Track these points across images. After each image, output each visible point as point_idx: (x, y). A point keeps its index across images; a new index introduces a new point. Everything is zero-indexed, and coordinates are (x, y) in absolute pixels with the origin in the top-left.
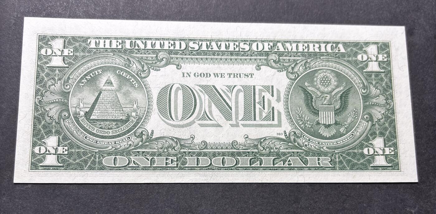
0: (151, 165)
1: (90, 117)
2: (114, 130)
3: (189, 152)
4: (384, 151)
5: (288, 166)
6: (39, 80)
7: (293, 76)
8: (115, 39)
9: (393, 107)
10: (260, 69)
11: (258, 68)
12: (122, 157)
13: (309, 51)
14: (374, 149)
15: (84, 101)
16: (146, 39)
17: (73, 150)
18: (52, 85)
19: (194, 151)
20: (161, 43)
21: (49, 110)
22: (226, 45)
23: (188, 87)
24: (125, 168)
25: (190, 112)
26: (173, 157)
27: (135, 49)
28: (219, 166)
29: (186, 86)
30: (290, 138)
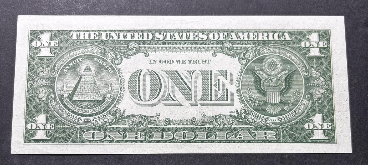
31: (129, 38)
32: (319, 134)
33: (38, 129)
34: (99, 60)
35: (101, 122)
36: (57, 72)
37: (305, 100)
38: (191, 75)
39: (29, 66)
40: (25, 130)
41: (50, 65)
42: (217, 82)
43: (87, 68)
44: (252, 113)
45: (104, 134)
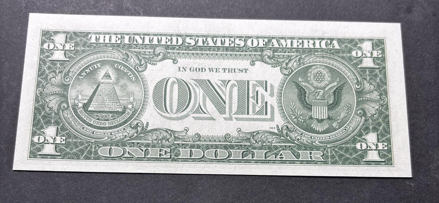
0: (145, 155)
1: (88, 109)
2: (110, 121)
3: (183, 144)
4: (377, 146)
5: (280, 159)
6: (41, 73)
7: (287, 71)
8: (114, 35)
9: (387, 102)
10: (254, 64)
11: (253, 64)
12: (117, 147)
13: (303, 48)
14: (367, 144)
15: (83, 93)
16: (144, 34)
17: (70, 140)
18: (53, 78)
19: (187, 143)
20: (158, 39)
21: (49, 101)
22: (222, 40)
23: (183, 80)
24: (120, 158)
25: (185, 105)
26: (167, 149)
27: (134, 44)
28: (212, 158)
29: (182, 80)
30: (282, 132)
31: (155, 42)
32: (373, 156)
33: (46, 142)
34: (120, 66)
35: (119, 136)
36: (71, 79)
37: (356, 116)
38: (225, 86)
39: (39, 70)
40: (31, 143)
41: (63, 70)
42: (256, 94)
43: (106, 75)
44: (295, 130)
45: (123, 150)
